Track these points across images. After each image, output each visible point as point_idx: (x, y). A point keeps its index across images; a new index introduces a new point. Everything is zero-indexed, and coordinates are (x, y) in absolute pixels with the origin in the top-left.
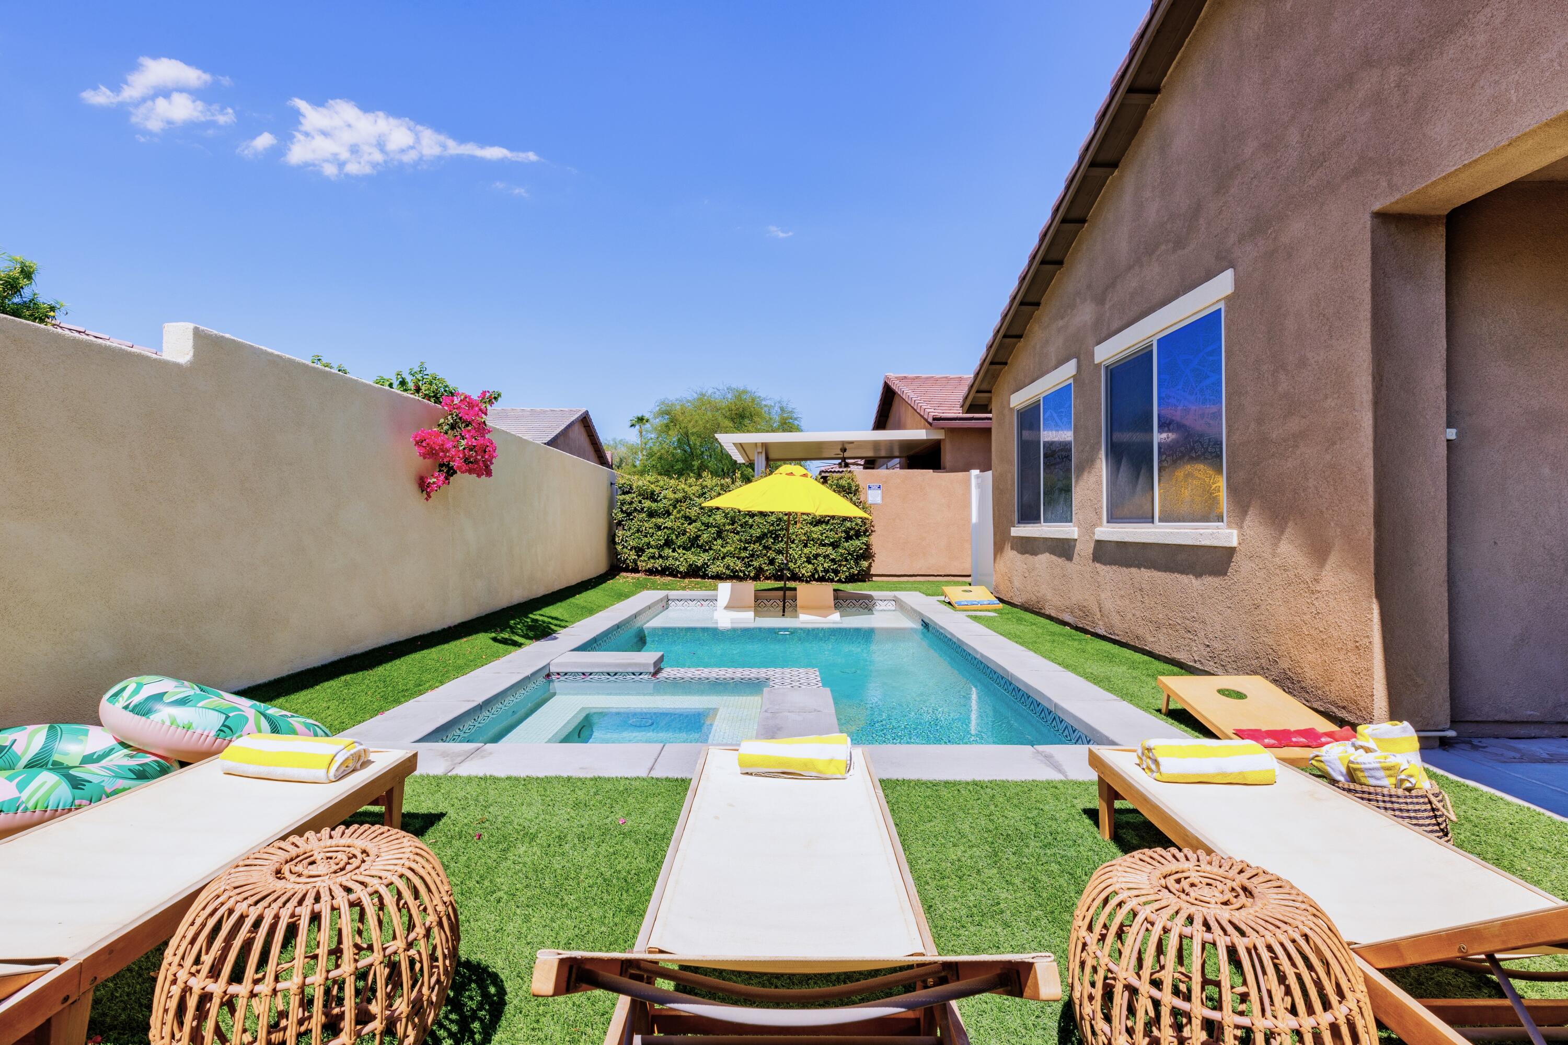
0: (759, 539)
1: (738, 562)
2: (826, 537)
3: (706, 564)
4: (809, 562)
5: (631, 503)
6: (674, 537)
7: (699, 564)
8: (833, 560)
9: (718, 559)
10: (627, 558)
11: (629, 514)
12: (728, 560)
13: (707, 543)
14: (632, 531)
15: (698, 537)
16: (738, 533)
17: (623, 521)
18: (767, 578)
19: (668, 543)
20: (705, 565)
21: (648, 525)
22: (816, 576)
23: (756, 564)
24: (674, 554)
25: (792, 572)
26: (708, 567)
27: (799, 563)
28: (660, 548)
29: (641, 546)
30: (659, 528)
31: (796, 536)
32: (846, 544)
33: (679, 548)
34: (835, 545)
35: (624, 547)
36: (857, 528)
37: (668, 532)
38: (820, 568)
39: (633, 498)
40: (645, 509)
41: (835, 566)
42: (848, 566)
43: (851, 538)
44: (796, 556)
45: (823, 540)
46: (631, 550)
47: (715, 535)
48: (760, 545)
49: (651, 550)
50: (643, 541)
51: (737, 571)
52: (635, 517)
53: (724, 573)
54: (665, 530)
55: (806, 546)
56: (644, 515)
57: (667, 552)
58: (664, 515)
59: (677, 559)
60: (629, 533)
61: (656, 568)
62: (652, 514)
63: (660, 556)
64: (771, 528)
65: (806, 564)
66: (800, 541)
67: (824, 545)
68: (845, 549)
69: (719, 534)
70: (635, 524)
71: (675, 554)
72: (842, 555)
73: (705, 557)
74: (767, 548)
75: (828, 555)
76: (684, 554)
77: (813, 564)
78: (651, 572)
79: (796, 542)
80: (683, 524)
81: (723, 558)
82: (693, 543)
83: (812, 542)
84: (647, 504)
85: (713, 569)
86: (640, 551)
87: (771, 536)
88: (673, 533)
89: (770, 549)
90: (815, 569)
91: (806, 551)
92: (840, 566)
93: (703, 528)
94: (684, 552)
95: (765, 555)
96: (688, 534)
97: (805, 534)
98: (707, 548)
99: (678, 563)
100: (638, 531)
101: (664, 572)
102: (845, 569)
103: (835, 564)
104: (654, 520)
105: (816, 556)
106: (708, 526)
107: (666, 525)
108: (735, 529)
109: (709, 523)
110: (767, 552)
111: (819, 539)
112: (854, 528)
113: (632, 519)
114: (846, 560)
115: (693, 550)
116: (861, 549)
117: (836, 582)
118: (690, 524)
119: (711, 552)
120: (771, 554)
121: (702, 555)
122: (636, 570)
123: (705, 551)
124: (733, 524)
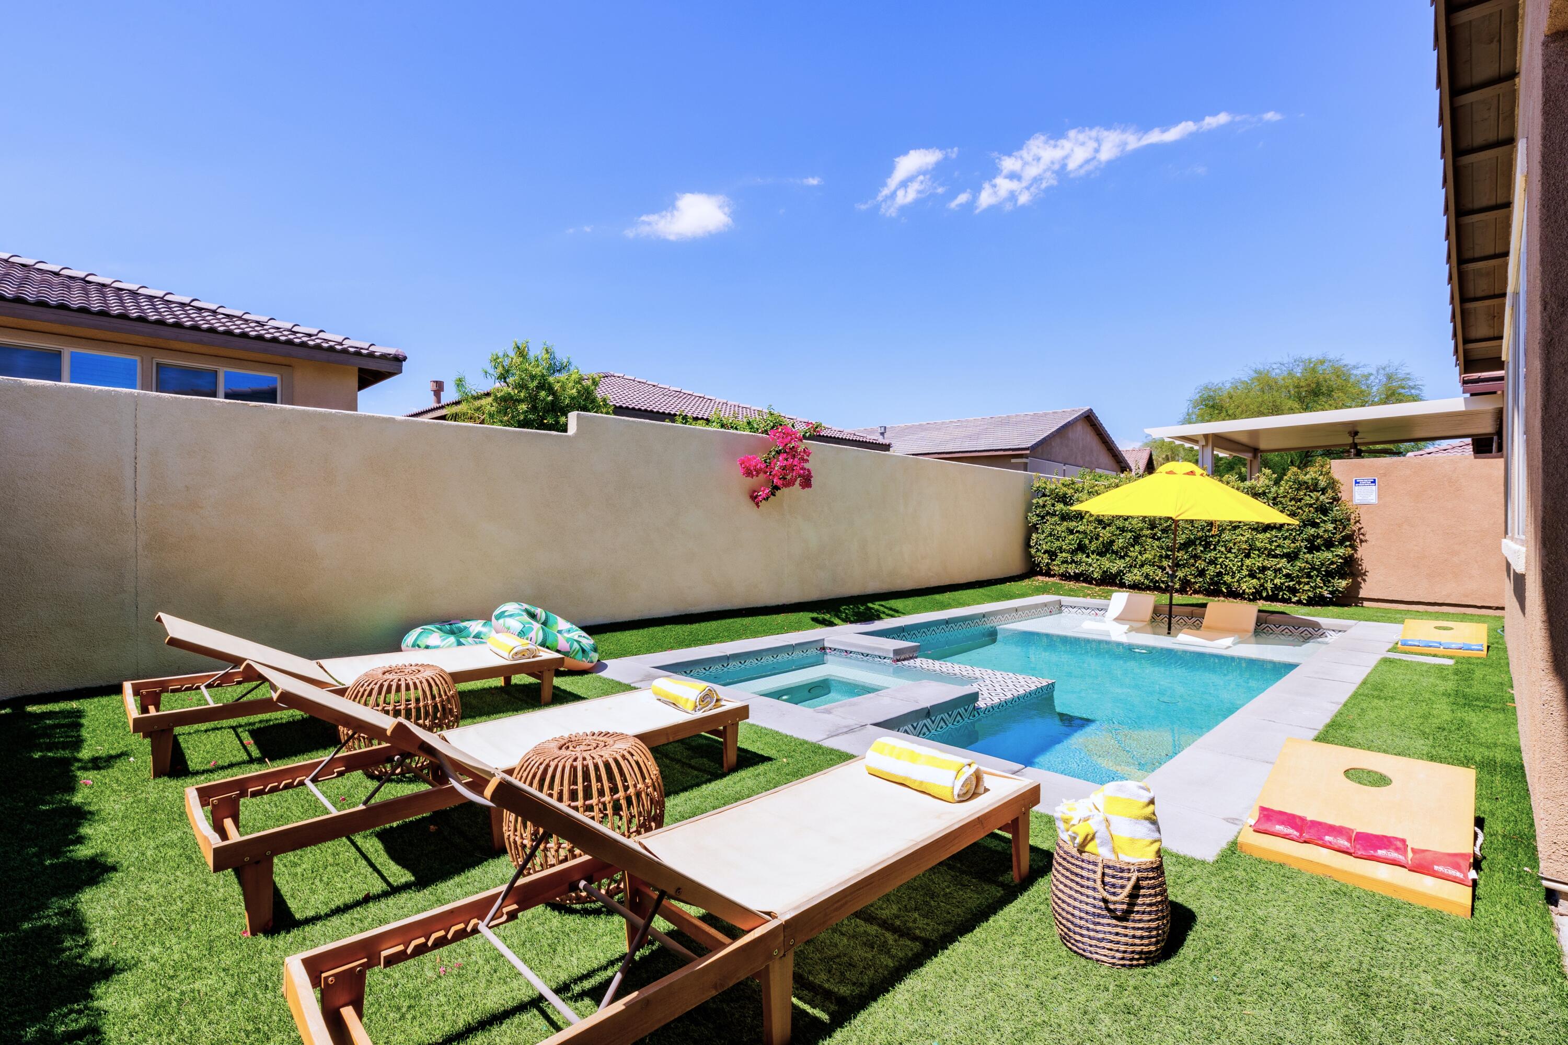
0: (1185, 546)
1: (1159, 572)
2: (1278, 546)
3: (1122, 571)
4: (1252, 575)
5: (1044, 506)
6: (1087, 542)
7: (1114, 571)
8: (1288, 576)
9: (1135, 567)
10: (1040, 562)
11: (1043, 517)
12: (1147, 569)
13: (1123, 549)
14: (1045, 535)
15: (1112, 542)
16: (1159, 539)
17: (1037, 524)
18: (1196, 592)
19: (1081, 548)
20: (1120, 573)
21: (1061, 528)
22: (1264, 594)
23: (1180, 574)
24: (1087, 559)
25: (1229, 586)
26: (1124, 574)
27: (1238, 576)
28: (1073, 552)
29: (1053, 549)
30: (1071, 532)
31: (1235, 544)
32: (1309, 556)
33: (1093, 553)
34: (1292, 557)
35: (1038, 550)
36: (1326, 536)
37: (1081, 536)
38: (1269, 585)
39: (1046, 502)
40: (1057, 513)
41: (1291, 584)
42: (1312, 585)
43: (1318, 549)
44: (1235, 569)
45: (1273, 550)
46: (1044, 553)
47: (1132, 540)
48: (1186, 553)
49: (1064, 555)
50: (1055, 545)
51: (1157, 582)
52: (1048, 520)
53: (1143, 583)
54: (1077, 534)
55: (1248, 556)
56: (1057, 518)
57: (1080, 556)
58: (1077, 518)
59: (1090, 565)
60: (1042, 537)
61: (1069, 574)
62: (1065, 517)
63: (1073, 561)
64: (1200, 534)
65: (1247, 579)
66: (1239, 550)
67: (1275, 556)
68: (1307, 562)
69: (1137, 539)
70: (1048, 528)
71: (1090, 560)
72: (1301, 570)
73: (1120, 564)
74: (1196, 557)
75: (1280, 569)
76: (1098, 560)
77: (1259, 579)
78: (1066, 577)
79: (1233, 551)
80: (1095, 528)
81: (1142, 566)
82: (1106, 549)
83: (1257, 552)
84: (1060, 506)
85: (1129, 578)
86: (1052, 555)
87: (1200, 544)
88: (1086, 537)
89: (1200, 558)
90: (1262, 585)
91: (1248, 562)
92: (1299, 583)
93: (1118, 532)
94: (1098, 557)
95: (1193, 565)
96: (1101, 539)
97: (1246, 542)
98: (1122, 554)
99: (1091, 569)
100: (1050, 535)
101: (1077, 578)
102: (1306, 587)
103: (1292, 580)
104: (1065, 523)
105: (1263, 569)
106: (1123, 530)
107: (1078, 529)
108: (1155, 534)
109: (1124, 527)
110: (1196, 562)
111: (1266, 548)
112: (1322, 537)
113: (1045, 523)
114: (1309, 576)
115: (1108, 556)
116: (1332, 563)
117: (1294, 603)
118: (1104, 528)
119: (1128, 559)
120: (1201, 564)
121: (1117, 562)
122: (1048, 574)
123: (1122, 557)
124: (1152, 529)
